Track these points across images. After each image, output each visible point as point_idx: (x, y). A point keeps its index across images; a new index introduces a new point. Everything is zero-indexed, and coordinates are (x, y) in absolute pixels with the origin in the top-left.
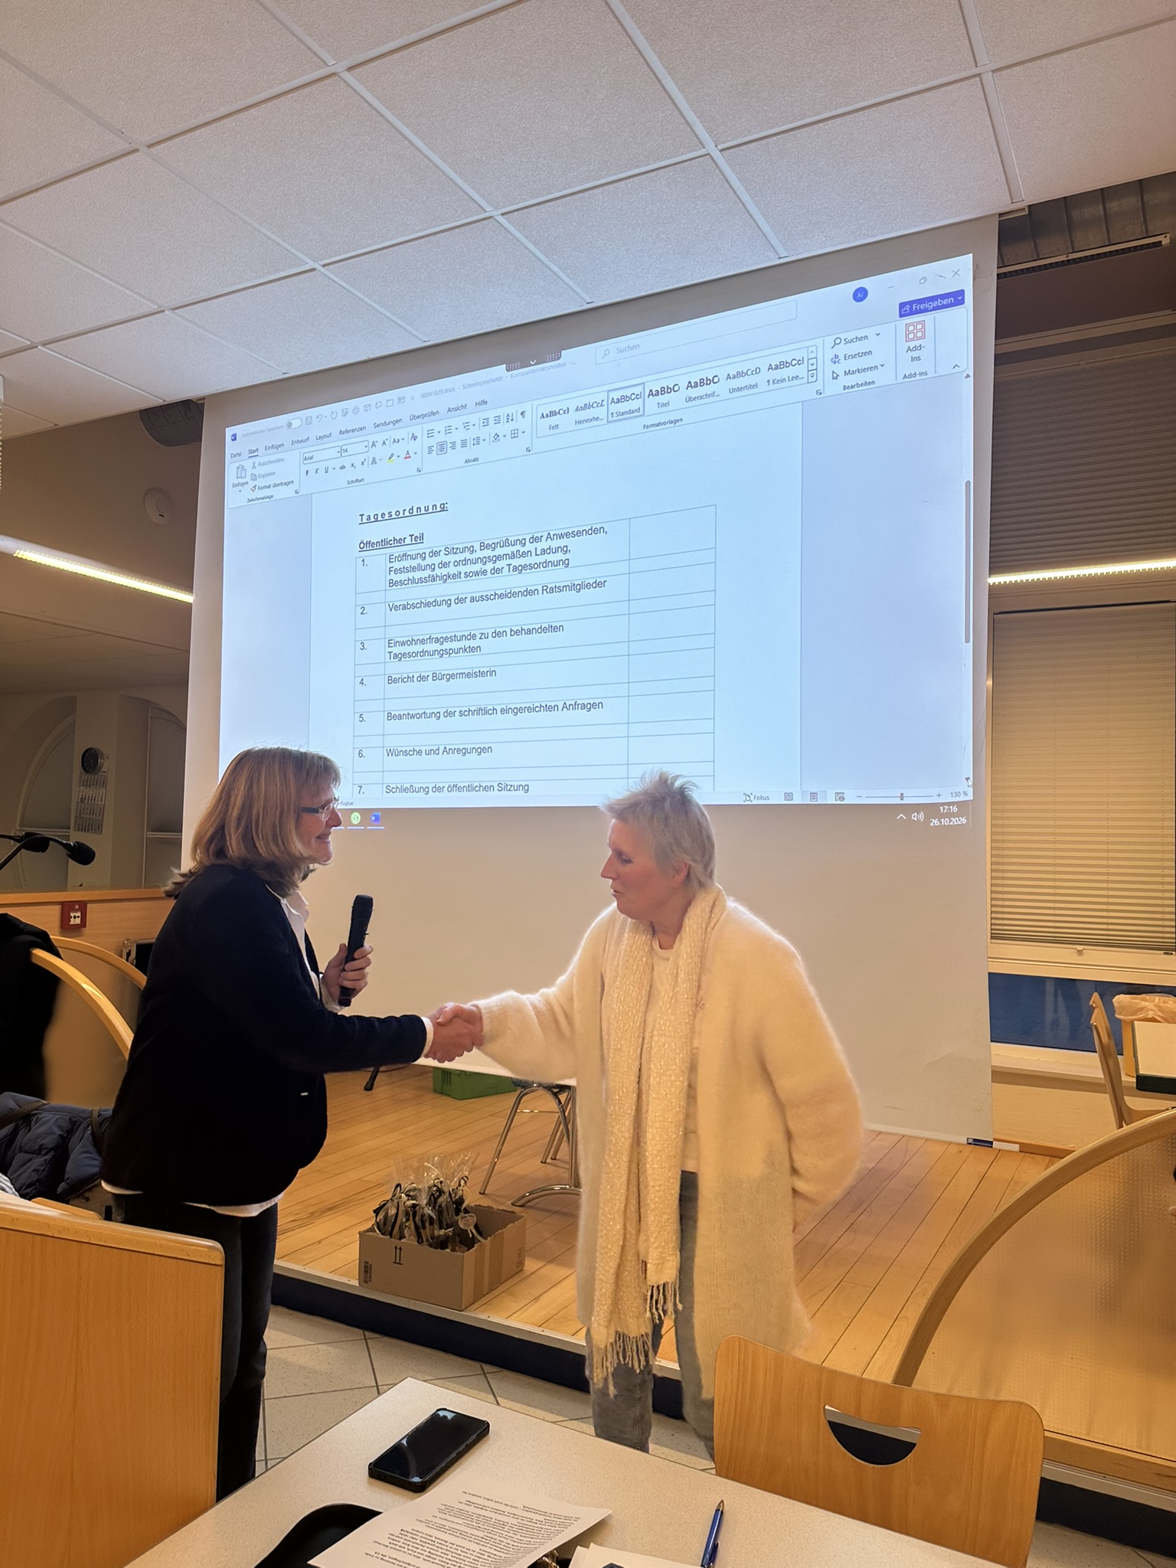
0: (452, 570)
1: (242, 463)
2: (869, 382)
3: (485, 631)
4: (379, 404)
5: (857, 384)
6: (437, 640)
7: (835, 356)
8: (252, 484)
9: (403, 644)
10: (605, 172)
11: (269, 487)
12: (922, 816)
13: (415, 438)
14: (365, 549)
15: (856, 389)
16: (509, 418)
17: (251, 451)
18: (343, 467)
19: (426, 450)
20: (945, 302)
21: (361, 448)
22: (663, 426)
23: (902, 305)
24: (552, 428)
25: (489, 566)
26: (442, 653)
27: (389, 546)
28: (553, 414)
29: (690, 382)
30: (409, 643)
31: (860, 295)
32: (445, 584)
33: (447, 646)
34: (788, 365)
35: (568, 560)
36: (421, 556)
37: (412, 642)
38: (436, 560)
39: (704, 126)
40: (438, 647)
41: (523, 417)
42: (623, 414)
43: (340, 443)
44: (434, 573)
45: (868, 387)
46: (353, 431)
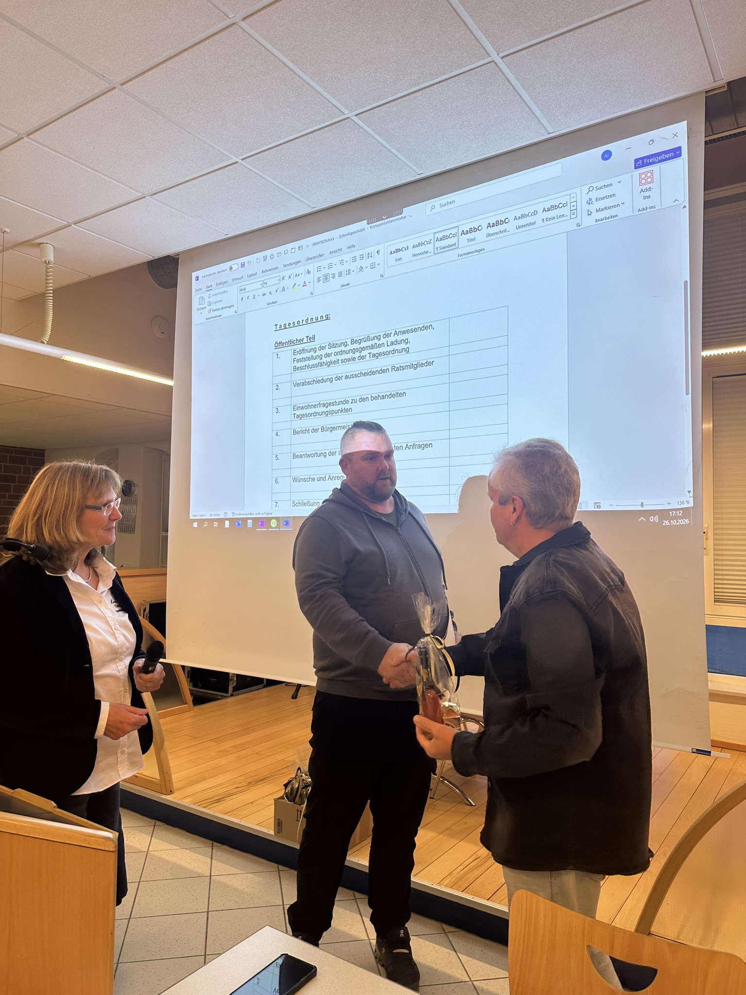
0: (333, 358)
1: (202, 295)
2: (614, 216)
3: (355, 398)
4: (286, 252)
5: (605, 218)
6: (324, 405)
7: (590, 199)
8: (208, 308)
9: (302, 408)
10: (422, 80)
11: (219, 309)
12: (656, 519)
13: (309, 272)
14: (278, 347)
15: (604, 221)
16: (369, 255)
17: (207, 287)
18: (264, 294)
19: (316, 280)
20: (667, 156)
21: (275, 281)
22: (472, 254)
23: (636, 161)
24: (397, 260)
25: (357, 355)
26: (327, 414)
27: (293, 344)
28: (398, 251)
29: (489, 224)
30: (306, 407)
31: (607, 155)
32: (329, 368)
33: (330, 408)
34: (556, 207)
35: (408, 348)
36: (314, 350)
37: (308, 407)
38: (323, 352)
39: (488, 40)
40: (324, 409)
41: (379, 254)
42: (444, 248)
43: (263, 279)
44: (322, 361)
45: (613, 219)
46: (270, 270)
